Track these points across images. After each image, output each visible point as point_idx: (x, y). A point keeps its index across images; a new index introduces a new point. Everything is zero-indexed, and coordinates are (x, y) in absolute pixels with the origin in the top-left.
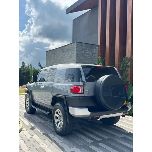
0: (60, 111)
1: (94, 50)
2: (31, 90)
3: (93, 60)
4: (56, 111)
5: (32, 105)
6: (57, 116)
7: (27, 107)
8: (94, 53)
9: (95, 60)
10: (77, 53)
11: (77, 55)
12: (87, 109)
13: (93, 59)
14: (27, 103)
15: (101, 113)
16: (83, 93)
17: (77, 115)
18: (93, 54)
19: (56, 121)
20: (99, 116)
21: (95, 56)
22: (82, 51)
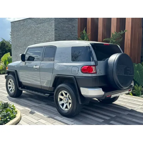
0: (66, 92)
1: (74, 22)
2: (16, 71)
3: (72, 35)
4: (61, 92)
5: (19, 87)
6: (62, 97)
7: (10, 90)
8: (74, 27)
9: (75, 34)
10: (55, 26)
11: (56, 28)
12: (101, 89)
13: (73, 33)
14: (9, 86)
15: (112, 93)
16: (96, 73)
17: (90, 96)
18: (72, 28)
19: (60, 103)
20: (111, 95)
21: (74, 30)
22: (61, 24)
